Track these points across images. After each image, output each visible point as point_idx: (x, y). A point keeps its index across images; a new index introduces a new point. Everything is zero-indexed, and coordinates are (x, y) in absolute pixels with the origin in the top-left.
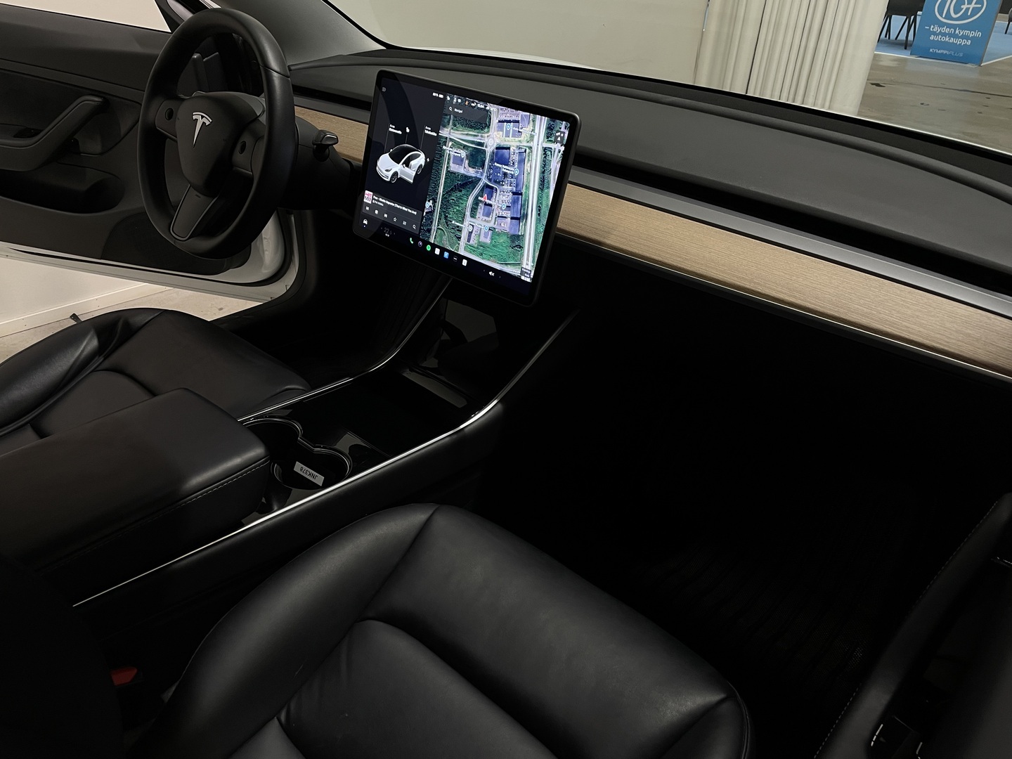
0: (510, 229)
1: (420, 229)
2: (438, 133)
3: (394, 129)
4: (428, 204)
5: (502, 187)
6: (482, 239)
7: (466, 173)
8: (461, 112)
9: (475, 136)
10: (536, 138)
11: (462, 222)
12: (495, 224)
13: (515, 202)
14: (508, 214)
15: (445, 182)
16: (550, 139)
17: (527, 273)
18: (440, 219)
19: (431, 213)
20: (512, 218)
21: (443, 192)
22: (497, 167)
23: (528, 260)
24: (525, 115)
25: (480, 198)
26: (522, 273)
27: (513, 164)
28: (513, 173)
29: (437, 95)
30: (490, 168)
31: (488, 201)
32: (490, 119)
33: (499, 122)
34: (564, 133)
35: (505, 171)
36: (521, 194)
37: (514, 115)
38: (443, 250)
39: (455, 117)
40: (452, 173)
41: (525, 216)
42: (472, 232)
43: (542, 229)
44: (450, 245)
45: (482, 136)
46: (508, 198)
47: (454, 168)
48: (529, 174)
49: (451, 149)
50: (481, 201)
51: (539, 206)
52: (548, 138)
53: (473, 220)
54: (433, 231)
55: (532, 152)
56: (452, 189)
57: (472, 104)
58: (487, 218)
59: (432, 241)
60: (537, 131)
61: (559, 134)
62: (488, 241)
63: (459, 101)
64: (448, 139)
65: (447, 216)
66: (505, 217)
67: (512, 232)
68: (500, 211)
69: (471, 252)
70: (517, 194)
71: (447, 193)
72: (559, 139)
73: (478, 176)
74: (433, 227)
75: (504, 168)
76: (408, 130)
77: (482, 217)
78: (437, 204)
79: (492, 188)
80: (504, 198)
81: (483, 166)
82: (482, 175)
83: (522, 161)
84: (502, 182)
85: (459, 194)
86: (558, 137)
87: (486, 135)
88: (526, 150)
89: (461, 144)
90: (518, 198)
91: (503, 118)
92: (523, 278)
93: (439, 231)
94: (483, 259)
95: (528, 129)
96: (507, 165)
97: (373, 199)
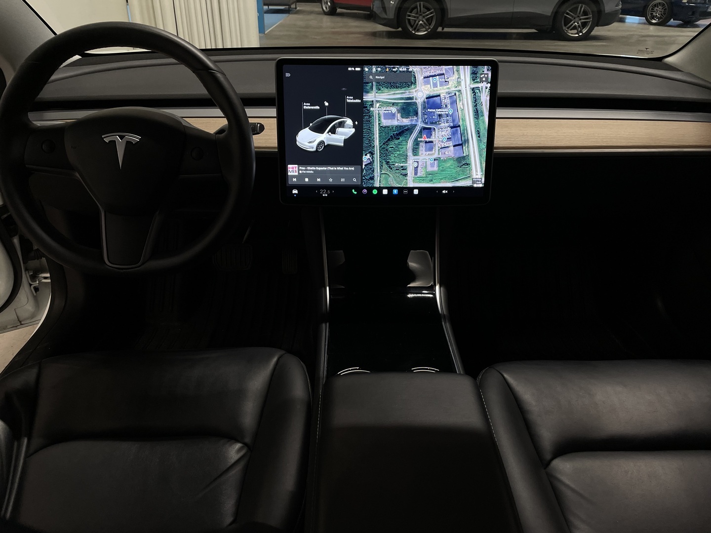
0: (455, 154)
1: (362, 180)
2: (361, 99)
3: (309, 106)
4: (366, 158)
5: (439, 126)
6: (429, 169)
7: (400, 124)
8: (384, 77)
9: (402, 93)
10: (463, 83)
11: (406, 161)
12: (439, 154)
13: (454, 134)
14: (451, 144)
15: (380, 137)
16: (476, 81)
17: (478, 181)
18: (381, 166)
19: (371, 163)
20: (454, 146)
21: (380, 144)
22: (431, 112)
23: (476, 171)
24: (449, 68)
25: (419, 139)
26: (474, 182)
27: (446, 106)
28: (447, 113)
29: (353, 69)
30: (424, 114)
31: (428, 140)
32: (415, 77)
33: (424, 78)
34: (487, 74)
35: (440, 113)
36: (459, 126)
37: (438, 70)
38: (390, 189)
39: (378, 83)
40: (385, 127)
41: (467, 141)
42: (417, 167)
43: (484, 146)
44: (397, 183)
45: (410, 92)
46: (447, 132)
47: (386, 122)
48: (462, 110)
49: (379, 109)
50: (421, 141)
51: (478, 131)
52: (474, 80)
53: (416, 157)
54: (376, 178)
55: (461, 93)
56: (389, 140)
57: (394, 70)
58: (430, 153)
59: (377, 185)
60: (462, 77)
61: (483, 75)
62: (435, 169)
63: (379, 69)
64: (374, 102)
65: (389, 162)
66: (448, 147)
67: (457, 156)
68: (441, 143)
69: (420, 182)
70: (455, 127)
71: (384, 144)
72: (484, 79)
73: (414, 123)
74: (376, 175)
75: (438, 111)
76: (327, 104)
77: (424, 153)
78: (375, 156)
79: (430, 129)
80: (443, 133)
81: (416, 114)
82: (417, 121)
83: (454, 102)
84: (439, 121)
85: (397, 142)
86: (483, 77)
87: (414, 90)
88: (455, 94)
89: (390, 103)
90: (457, 130)
91: (428, 74)
92: (475, 185)
93: (384, 176)
94: (434, 183)
95: (454, 78)
96: (440, 108)
97: (299, 170)
